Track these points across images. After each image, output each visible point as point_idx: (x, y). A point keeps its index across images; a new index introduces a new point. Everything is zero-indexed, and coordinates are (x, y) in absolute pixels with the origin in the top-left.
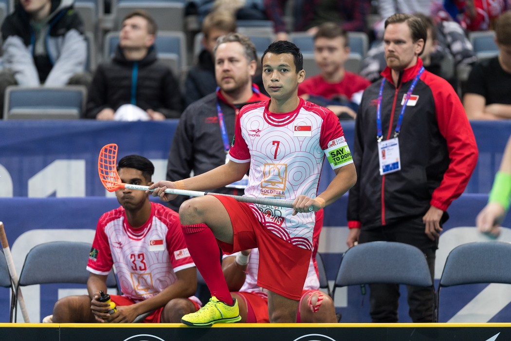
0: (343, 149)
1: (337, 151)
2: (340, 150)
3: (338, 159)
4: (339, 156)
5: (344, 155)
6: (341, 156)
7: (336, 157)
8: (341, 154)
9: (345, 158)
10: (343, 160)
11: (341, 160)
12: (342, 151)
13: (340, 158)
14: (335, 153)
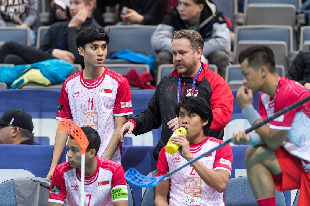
0: (120, 189)
1: (116, 190)
2: (118, 190)
3: (116, 195)
4: (117, 193)
5: (120, 193)
6: (118, 194)
7: (115, 194)
8: (118, 192)
9: (121, 196)
10: (119, 196)
11: (117, 196)
12: (120, 191)
13: (117, 195)
14: (115, 191)
